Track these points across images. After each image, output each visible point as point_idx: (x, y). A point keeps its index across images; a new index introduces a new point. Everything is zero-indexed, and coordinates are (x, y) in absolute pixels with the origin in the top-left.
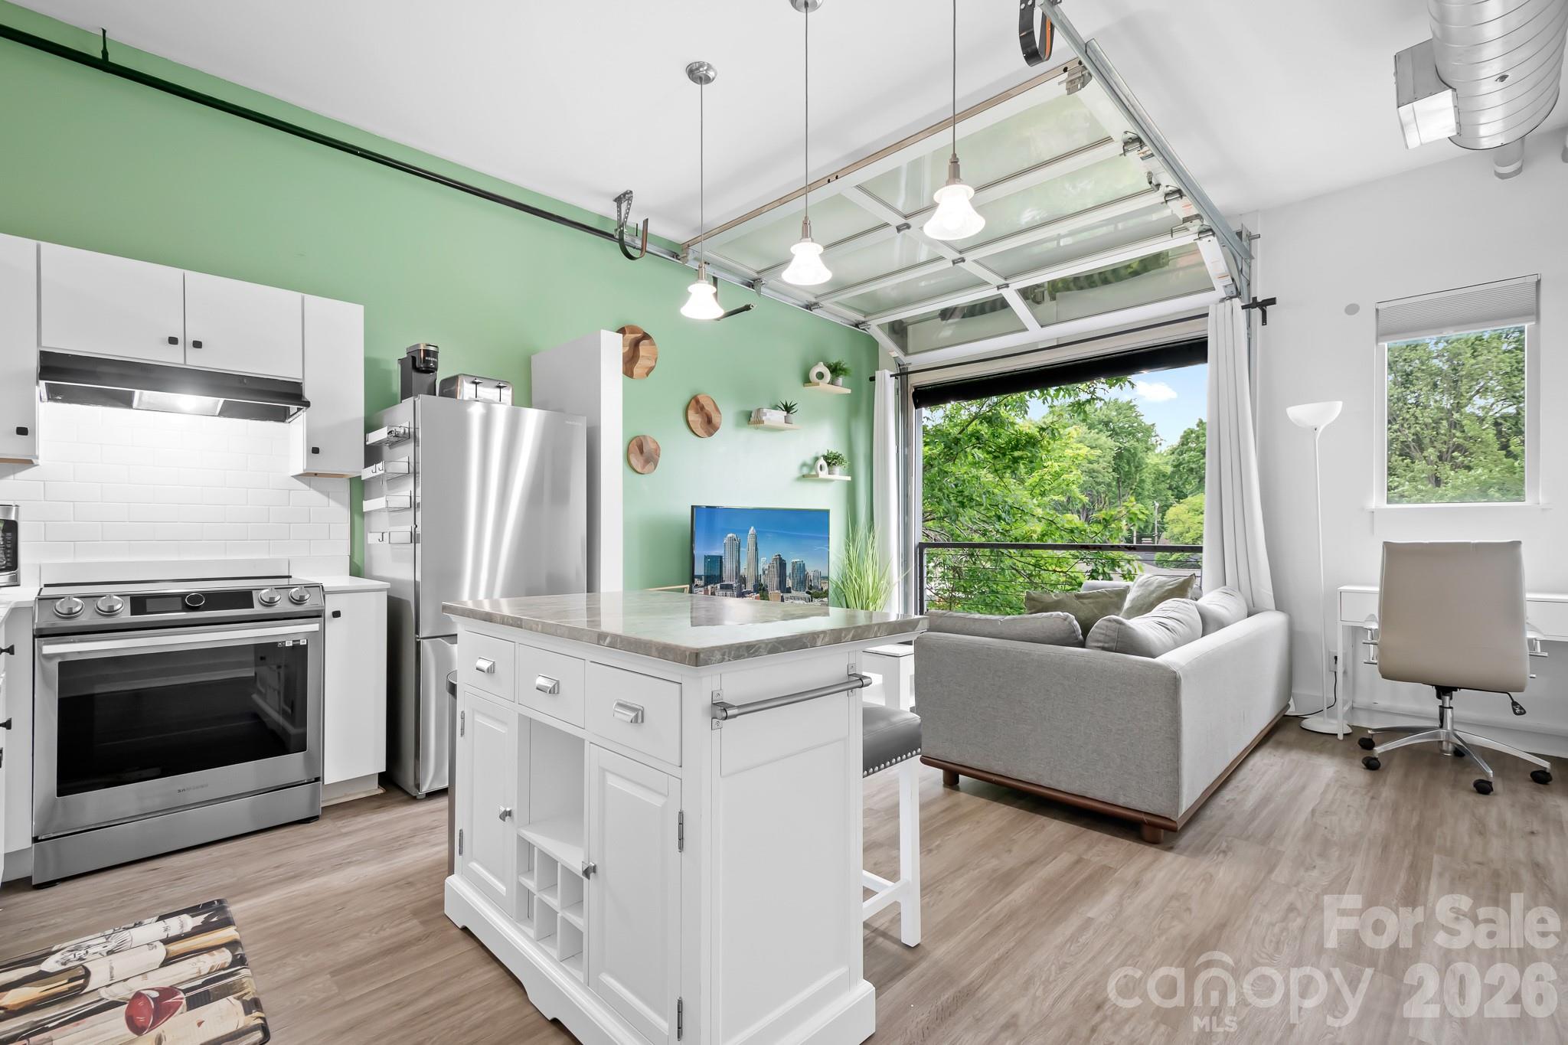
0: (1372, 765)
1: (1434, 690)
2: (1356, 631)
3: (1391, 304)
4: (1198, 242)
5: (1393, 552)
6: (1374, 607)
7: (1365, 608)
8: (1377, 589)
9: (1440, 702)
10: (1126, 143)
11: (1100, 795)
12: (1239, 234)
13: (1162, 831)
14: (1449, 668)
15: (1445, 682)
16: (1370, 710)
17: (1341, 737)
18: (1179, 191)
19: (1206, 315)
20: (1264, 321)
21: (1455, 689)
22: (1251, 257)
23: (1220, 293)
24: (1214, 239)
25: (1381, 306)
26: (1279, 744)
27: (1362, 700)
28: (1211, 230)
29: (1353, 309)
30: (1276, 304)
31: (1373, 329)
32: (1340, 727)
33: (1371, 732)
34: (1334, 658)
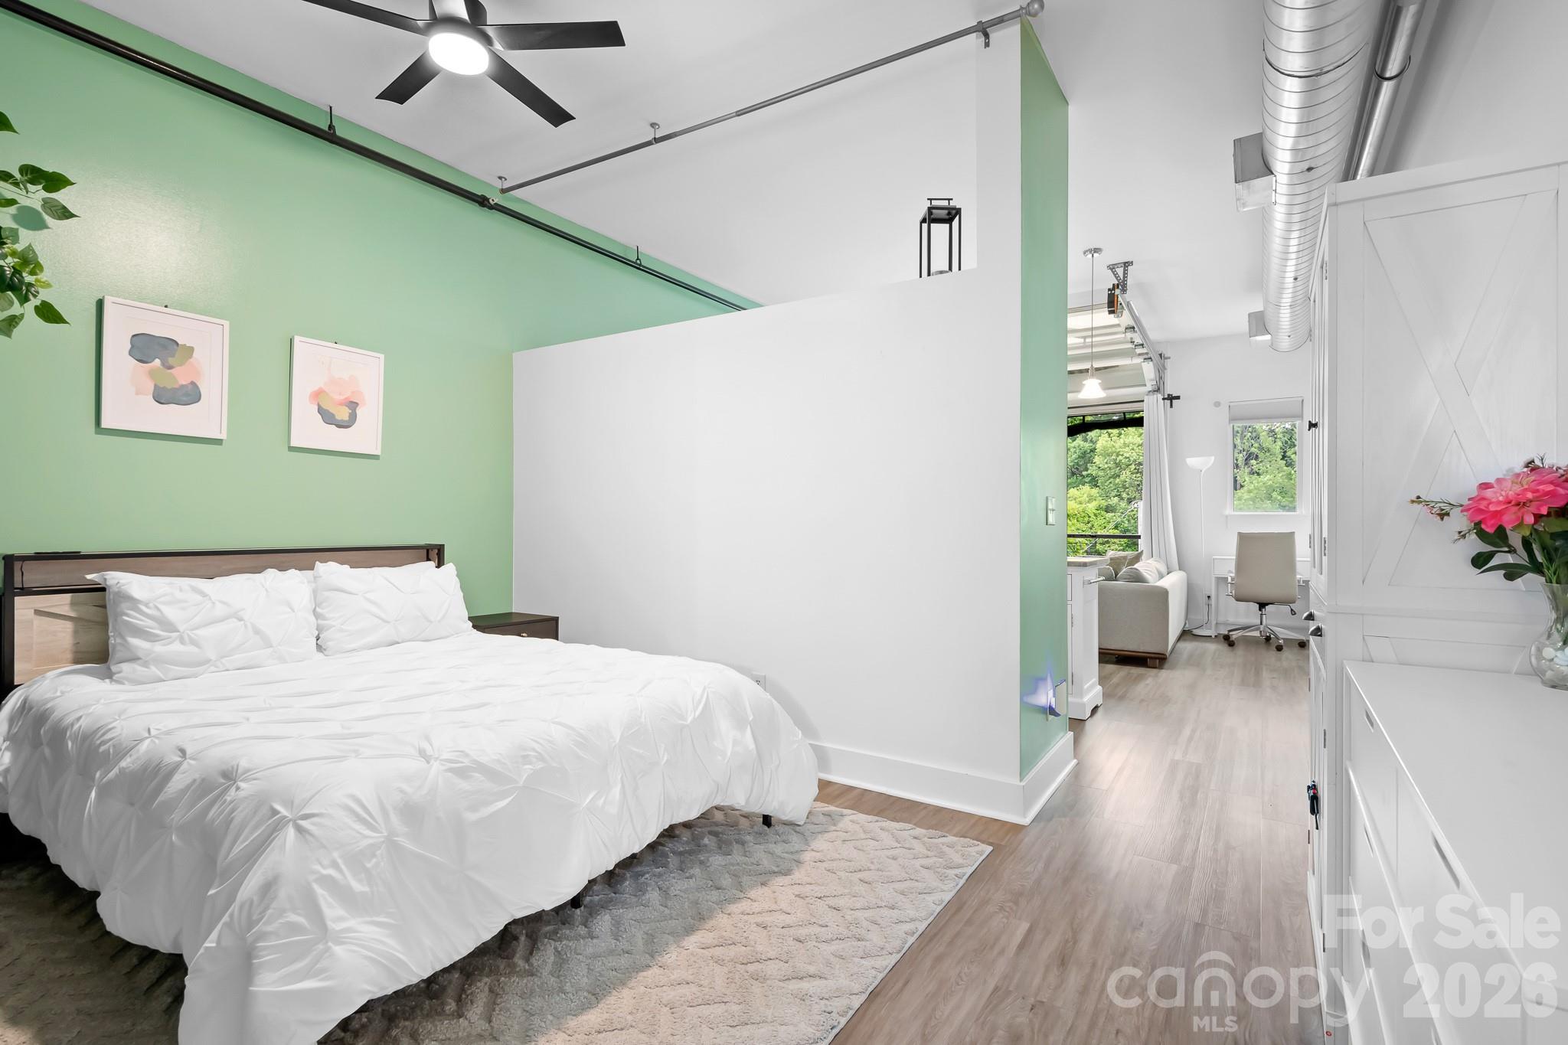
0: (1231, 644)
1: (1258, 606)
2: (1221, 580)
3: (1236, 404)
4: (1143, 364)
5: (1243, 538)
6: (1232, 567)
7: (1228, 570)
8: (1234, 557)
9: (1260, 612)
10: (1126, 328)
11: (1131, 648)
12: (1161, 355)
13: (1158, 661)
14: (1265, 594)
15: (1263, 599)
16: (1226, 624)
17: (1213, 637)
18: (1142, 345)
19: (1143, 401)
20: (1171, 406)
21: (1267, 604)
22: (1165, 369)
23: (1149, 388)
24: (1151, 363)
25: (1232, 404)
26: (1185, 640)
27: (1221, 619)
28: (1151, 358)
29: (1217, 404)
30: (1178, 398)
31: (1226, 416)
32: (1211, 632)
33: (1226, 633)
34: (1209, 597)
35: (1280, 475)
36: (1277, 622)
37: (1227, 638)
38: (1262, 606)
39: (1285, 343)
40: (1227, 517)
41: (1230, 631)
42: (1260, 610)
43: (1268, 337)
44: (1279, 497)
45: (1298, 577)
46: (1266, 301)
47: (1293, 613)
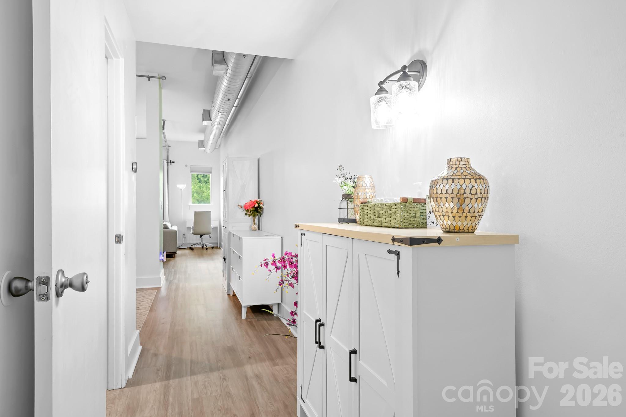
0: (192, 250)
2: (189, 228)
3: (193, 167)
5: (196, 214)
6: (192, 223)
7: (191, 225)
8: (193, 220)
12: (168, 146)
13: (173, 255)
15: (202, 233)
16: (189, 244)
20: (171, 164)
21: (203, 235)
22: (169, 150)
25: (191, 167)
27: (188, 242)
29: (186, 166)
30: (173, 162)
31: (189, 170)
32: (186, 247)
33: (190, 247)
34: (184, 235)
35: (197, 186)
36: (207, 241)
37: (190, 248)
38: (201, 236)
39: (208, 151)
40: (190, 206)
41: (191, 246)
42: (201, 237)
43: (204, 149)
44: (197, 196)
45: (212, 225)
46: (205, 137)
47: (210, 237)
